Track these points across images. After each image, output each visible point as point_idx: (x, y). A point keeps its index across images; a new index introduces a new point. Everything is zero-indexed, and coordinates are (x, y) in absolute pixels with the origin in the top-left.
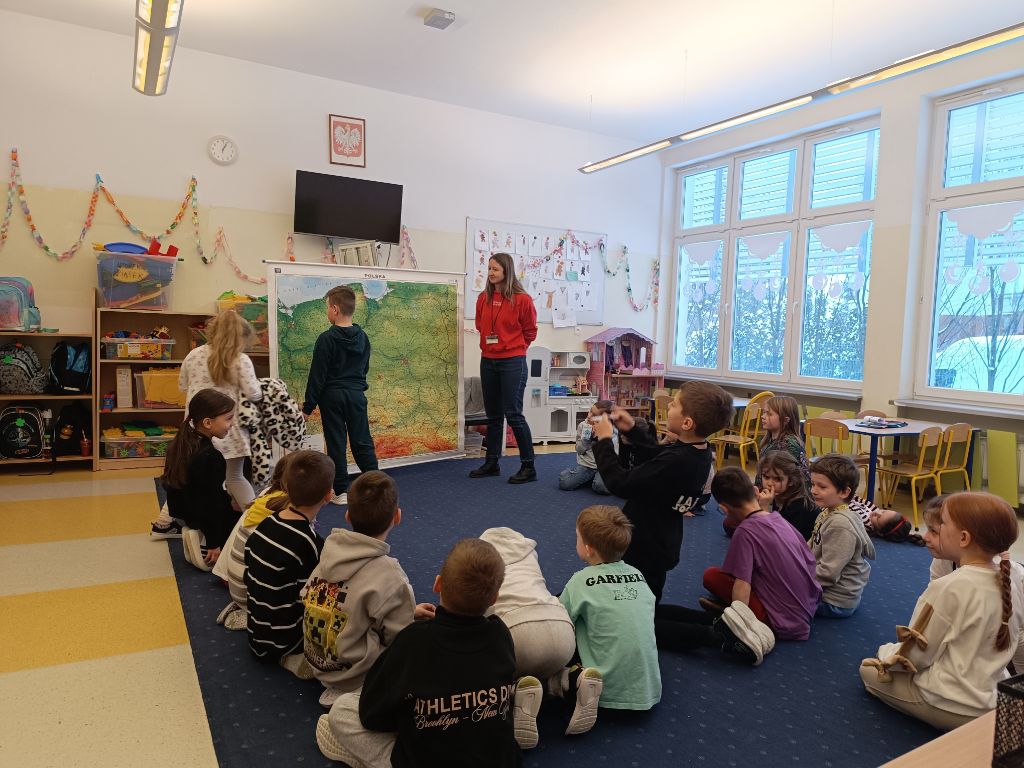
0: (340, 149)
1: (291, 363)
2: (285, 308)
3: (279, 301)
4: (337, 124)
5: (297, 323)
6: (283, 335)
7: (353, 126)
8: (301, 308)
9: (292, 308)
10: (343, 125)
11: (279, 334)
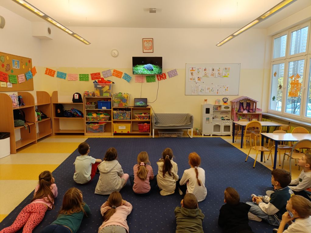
0: (146, 48)
4: (145, 41)
7: (149, 41)
10: (146, 41)
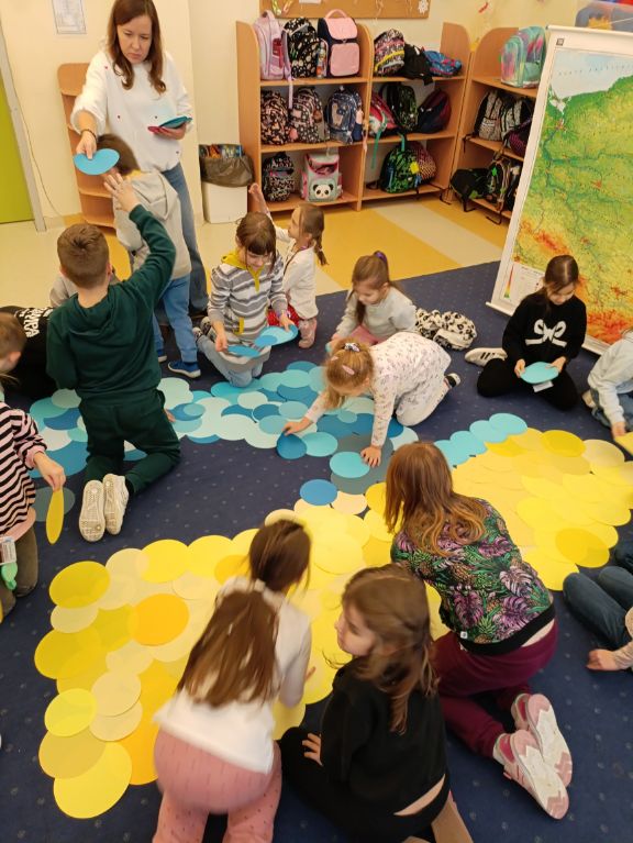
1: (548, 176)
2: (557, 99)
3: (550, 89)
5: (566, 126)
6: (548, 135)
8: (578, 102)
9: (565, 100)
11: (543, 135)
